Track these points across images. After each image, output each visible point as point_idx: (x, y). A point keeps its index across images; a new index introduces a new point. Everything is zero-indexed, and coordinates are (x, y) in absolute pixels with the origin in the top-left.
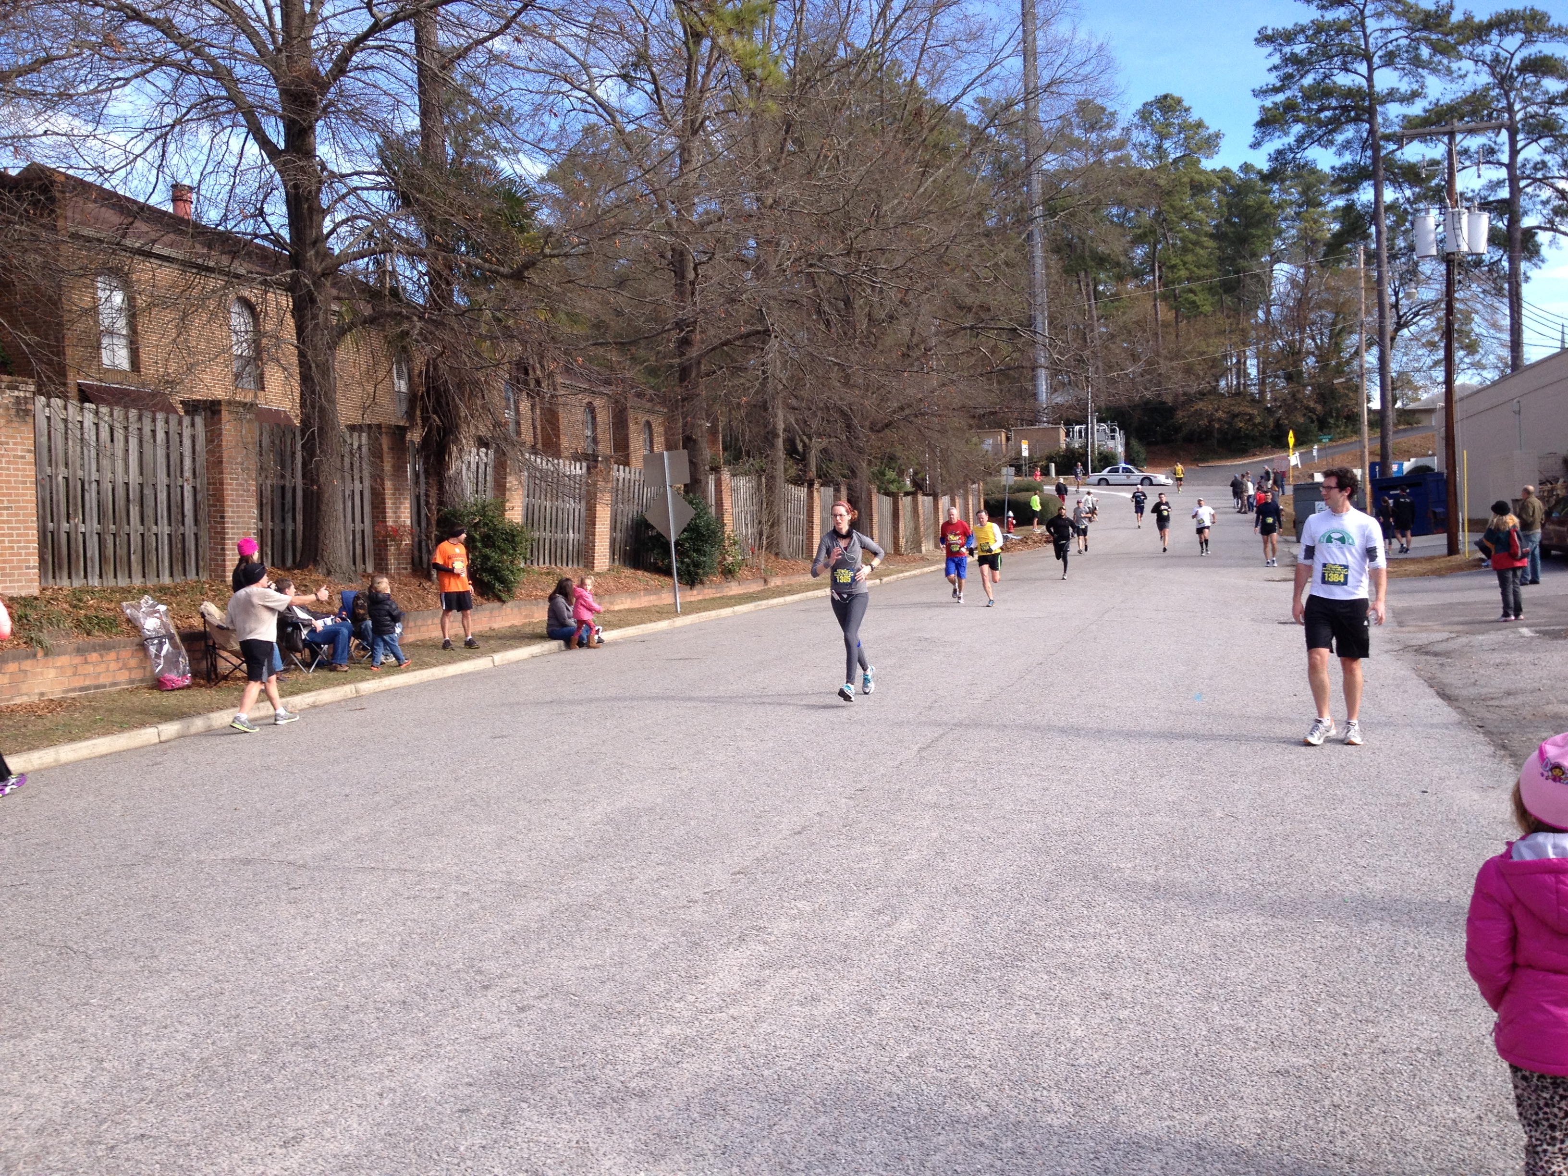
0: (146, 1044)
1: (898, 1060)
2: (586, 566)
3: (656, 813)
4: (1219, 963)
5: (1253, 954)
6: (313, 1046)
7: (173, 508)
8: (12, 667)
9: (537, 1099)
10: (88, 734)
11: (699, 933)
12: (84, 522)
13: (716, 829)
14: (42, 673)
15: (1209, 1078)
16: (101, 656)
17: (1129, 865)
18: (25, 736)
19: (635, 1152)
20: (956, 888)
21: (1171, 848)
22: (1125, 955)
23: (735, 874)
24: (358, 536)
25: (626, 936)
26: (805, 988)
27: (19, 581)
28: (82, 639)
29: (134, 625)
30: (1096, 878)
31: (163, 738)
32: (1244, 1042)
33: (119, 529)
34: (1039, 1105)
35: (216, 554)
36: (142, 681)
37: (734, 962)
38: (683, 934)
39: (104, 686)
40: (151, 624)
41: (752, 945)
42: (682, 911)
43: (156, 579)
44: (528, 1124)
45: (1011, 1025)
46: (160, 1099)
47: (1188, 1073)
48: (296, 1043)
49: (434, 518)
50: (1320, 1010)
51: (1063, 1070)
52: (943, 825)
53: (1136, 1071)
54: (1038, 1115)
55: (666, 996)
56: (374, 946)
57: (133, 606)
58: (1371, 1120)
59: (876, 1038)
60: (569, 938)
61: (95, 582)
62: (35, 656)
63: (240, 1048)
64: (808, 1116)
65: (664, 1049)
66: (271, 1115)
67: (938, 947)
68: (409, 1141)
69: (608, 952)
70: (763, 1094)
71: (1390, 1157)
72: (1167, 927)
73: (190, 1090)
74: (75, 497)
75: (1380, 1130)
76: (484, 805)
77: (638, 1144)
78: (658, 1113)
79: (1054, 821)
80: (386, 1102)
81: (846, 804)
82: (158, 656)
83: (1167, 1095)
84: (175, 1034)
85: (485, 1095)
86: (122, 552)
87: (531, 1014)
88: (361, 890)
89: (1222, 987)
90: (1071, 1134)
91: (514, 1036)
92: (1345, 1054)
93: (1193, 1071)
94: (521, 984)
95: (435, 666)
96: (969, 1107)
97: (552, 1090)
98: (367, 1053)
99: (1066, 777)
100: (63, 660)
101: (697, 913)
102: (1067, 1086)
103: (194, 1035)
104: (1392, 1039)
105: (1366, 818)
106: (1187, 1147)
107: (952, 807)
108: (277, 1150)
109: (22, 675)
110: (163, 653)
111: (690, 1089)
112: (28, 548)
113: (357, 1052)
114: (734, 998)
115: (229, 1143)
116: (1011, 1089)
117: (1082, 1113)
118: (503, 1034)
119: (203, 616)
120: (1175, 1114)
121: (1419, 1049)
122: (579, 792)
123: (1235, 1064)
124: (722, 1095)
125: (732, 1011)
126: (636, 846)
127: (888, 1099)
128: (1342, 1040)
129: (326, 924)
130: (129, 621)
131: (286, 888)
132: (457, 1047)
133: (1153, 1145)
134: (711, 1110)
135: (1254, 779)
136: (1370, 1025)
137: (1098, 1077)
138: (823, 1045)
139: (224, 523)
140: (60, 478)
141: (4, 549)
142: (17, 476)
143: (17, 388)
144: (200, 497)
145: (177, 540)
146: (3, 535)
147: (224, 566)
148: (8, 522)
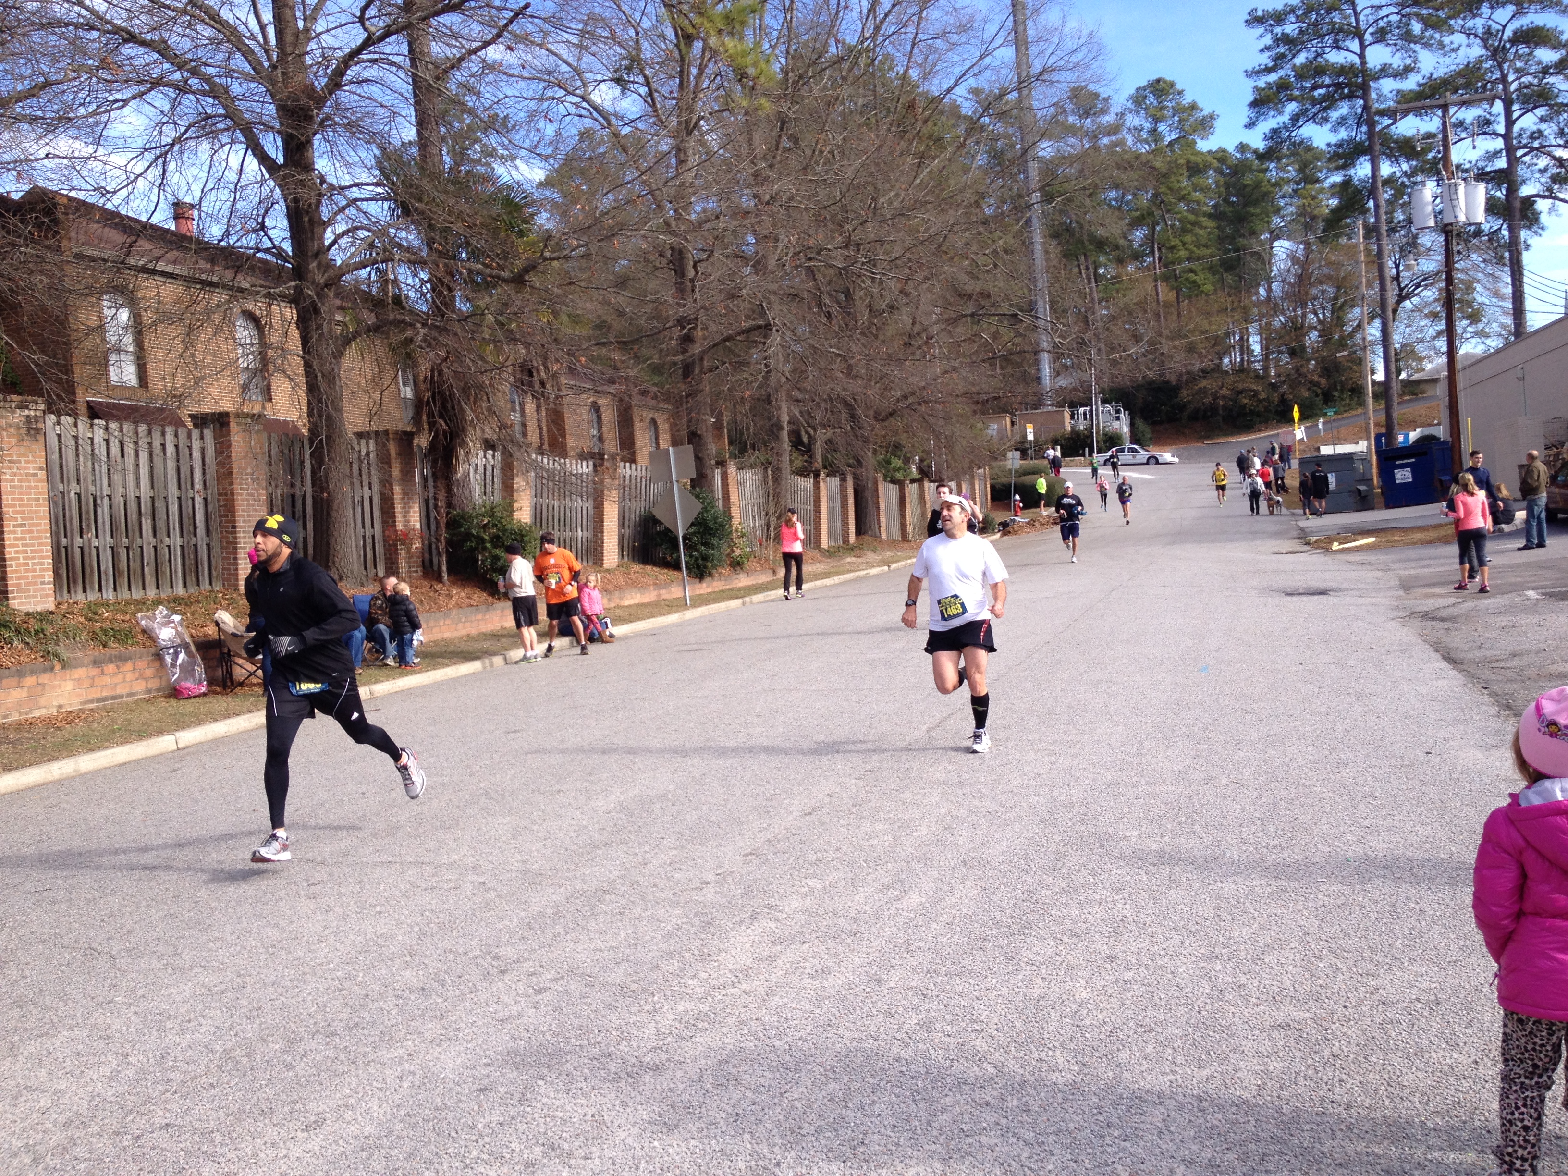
0: (171, 1038)
1: (907, 1026)
2: (595, 564)
3: (668, 800)
4: (1222, 924)
5: (1256, 913)
6: (334, 1034)
7: (185, 520)
8: (30, 681)
9: (554, 1076)
10: (107, 744)
11: (712, 913)
12: (97, 537)
13: (728, 813)
14: (60, 686)
15: (1211, 1033)
16: (118, 667)
17: (1135, 833)
18: (44, 746)
19: (649, 1122)
20: (964, 862)
21: (1176, 816)
22: (1130, 919)
23: (747, 855)
24: (369, 541)
25: (640, 919)
26: (816, 961)
27: (35, 597)
28: (99, 652)
29: (149, 636)
30: (1102, 847)
31: (180, 746)
32: (1246, 999)
33: (132, 542)
34: (1044, 1064)
35: (229, 564)
36: (158, 690)
37: (746, 939)
38: (696, 915)
39: (122, 697)
40: (166, 634)
41: (764, 923)
42: (695, 893)
43: (170, 590)
44: (545, 1100)
45: (1017, 990)
46: (185, 1089)
47: (1190, 1030)
48: (318, 1032)
49: (443, 521)
50: (1322, 965)
51: (1068, 1031)
52: (952, 801)
53: (1140, 1030)
54: (1043, 1074)
55: (679, 974)
56: (392, 936)
57: (148, 617)
58: (1370, 1068)
59: (886, 1007)
60: (584, 922)
61: (109, 594)
62: (52, 669)
63: (262, 1038)
64: (818, 1083)
65: (678, 1025)
66: (292, 1102)
67: (946, 918)
68: (428, 1121)
69: (623, 934)
70: (774, 1064)
71: (1387, 1103)
72: (1172, 891)
73: (214, 1081)
74: (88, 512)
75: (1378, 1077)
76: (500, 799)
77: (652, 1115)
78: (672, 1085)
79: (1061, 794)
80: (405, 1085)
81: (855, 784)
82: (173, 665)
83: (1170, 1051)
84: (198, 1028)
85: (503, 1075)
86: (135, 565)
87: (547, 996)
88: (379, 884)
89: (1225, 946)
90: (1075, 1091)
91: (531, 1017)
92: (1345, 1007)
93: (1196, 1027)
94: (538, 968)
95: (448, 666)
96: (976, 1068)
97: (569, 1067)
98: (387, 1039)
99: (1073, 751)
100: (80, 673)
101: (710, 894)
102: (1072, 1046)
103: (218, 1027)
104: (1392, 991)
105: (1370, 780)
106: (1189, 1099)
107: (961, 784)
108: (299, 1134)
109: (40, 688)
110: (179, 661)
111: (703, 1062)
112: (42, 564)
113: (377, 1039)
114: (746, 973)
115: (252, 1129)
116: (1017, 1051)
117: (1086, 1071)
118: (520, 1015)
119: (217, 624)
120: (1177, 1069)
121: (1418, 1000)
122: (592, 783)
123: (1236, 1020)
124: (735, 1066)
125: (744, 986)
126: (649, 832)
127: (896, 1064)
128: (1343, 993)
129: (346, 917)
130: (144, 631)
131: (305, 884)
132: (475, 1030)
133: (1156, 1099)
134: (724, 1081)
135: (1260, 746)
136: (1370, 978)
137: (1103, 1037)
138: (834, 1015)
139: (235, 532)
140: (72, 494)
141: (18, 565)
142: (30, 493)
143: (27, 407)
144: (210, 508)
145: (190, 551)
146: (17, 552)
147: (237, 575)
148: (23, 539)
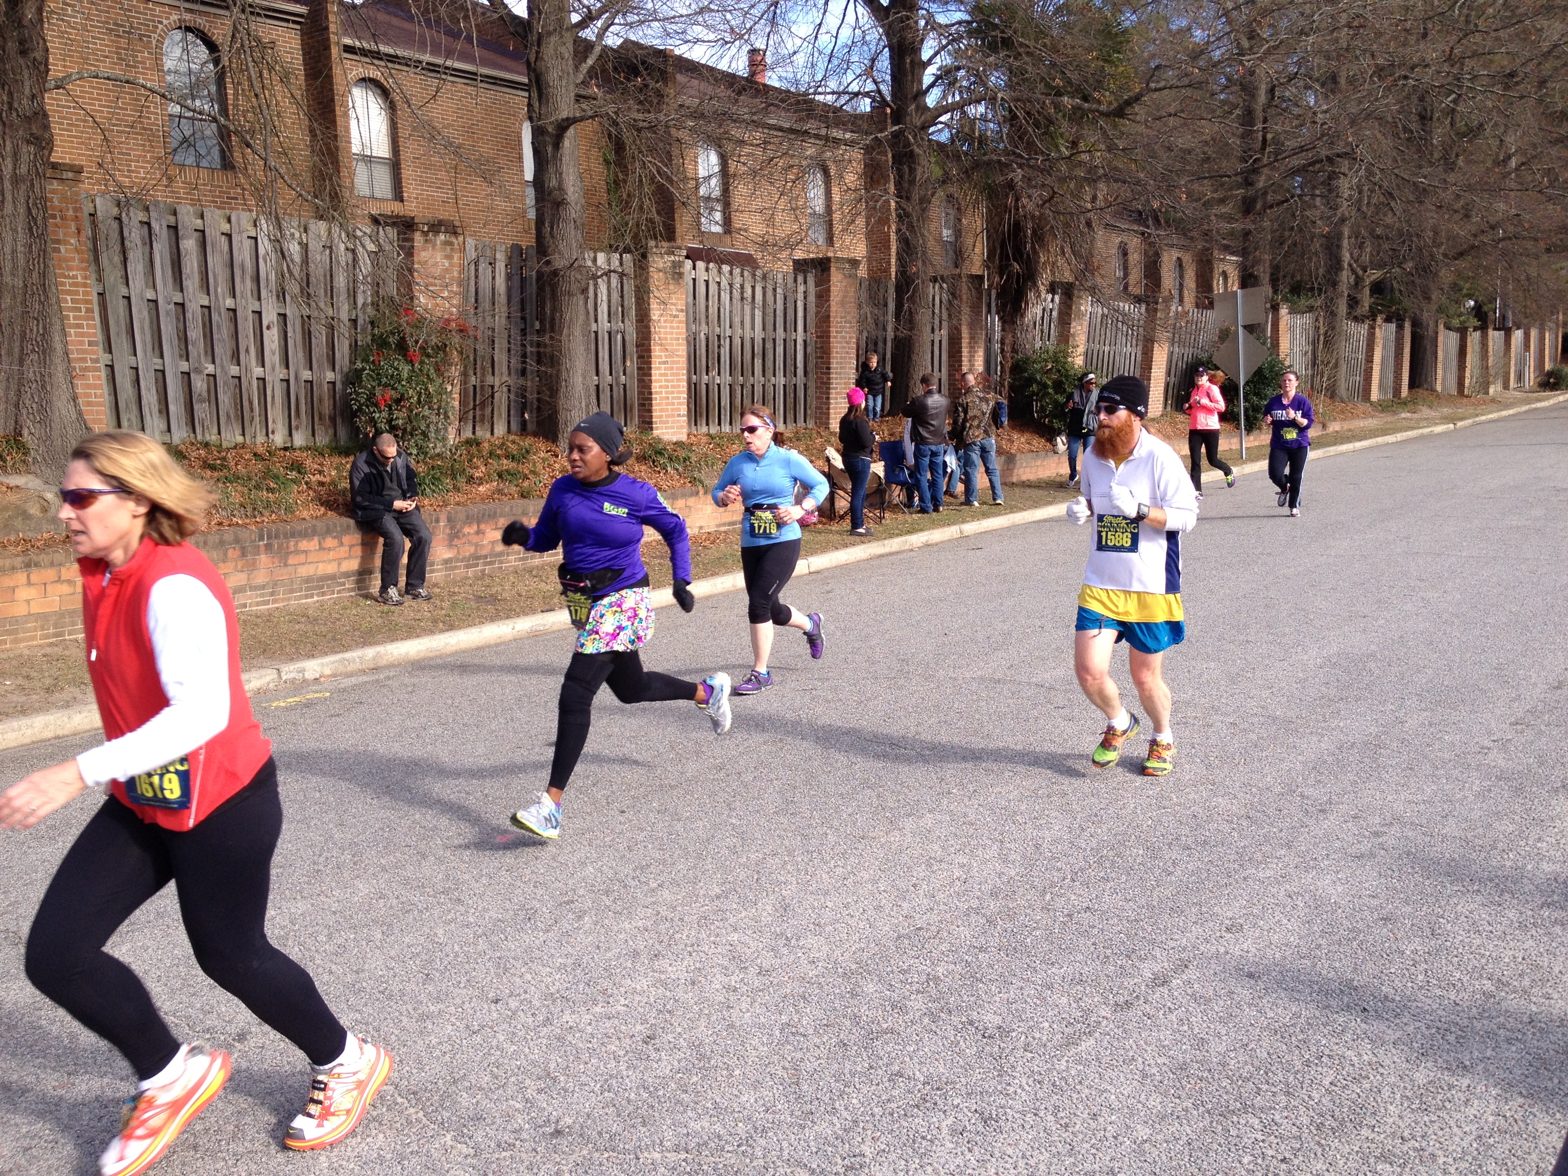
12: (719, 375)
14: (702, 509)
18: (703, 562)
31: (812, 570)
33: (746, 380)
35: (822, 403)
49: (1008, 366)
62: (697, 493)
74: (713, 353)
101: (1499, 760)
103: (1069, 827)
108: (1225, 934)
112: (679, 398)
113: (1237, 857)
115: (1174, 924)
126: (1382, 691)
139: (829, 374)
140: (702, 334)
141: (661, 399)
142: (672, 333)
143: (673, 253)
144: (809, 350)
145: (790, 390)
146: (661, 387)
147: (828, 414)
148: (665, 375)
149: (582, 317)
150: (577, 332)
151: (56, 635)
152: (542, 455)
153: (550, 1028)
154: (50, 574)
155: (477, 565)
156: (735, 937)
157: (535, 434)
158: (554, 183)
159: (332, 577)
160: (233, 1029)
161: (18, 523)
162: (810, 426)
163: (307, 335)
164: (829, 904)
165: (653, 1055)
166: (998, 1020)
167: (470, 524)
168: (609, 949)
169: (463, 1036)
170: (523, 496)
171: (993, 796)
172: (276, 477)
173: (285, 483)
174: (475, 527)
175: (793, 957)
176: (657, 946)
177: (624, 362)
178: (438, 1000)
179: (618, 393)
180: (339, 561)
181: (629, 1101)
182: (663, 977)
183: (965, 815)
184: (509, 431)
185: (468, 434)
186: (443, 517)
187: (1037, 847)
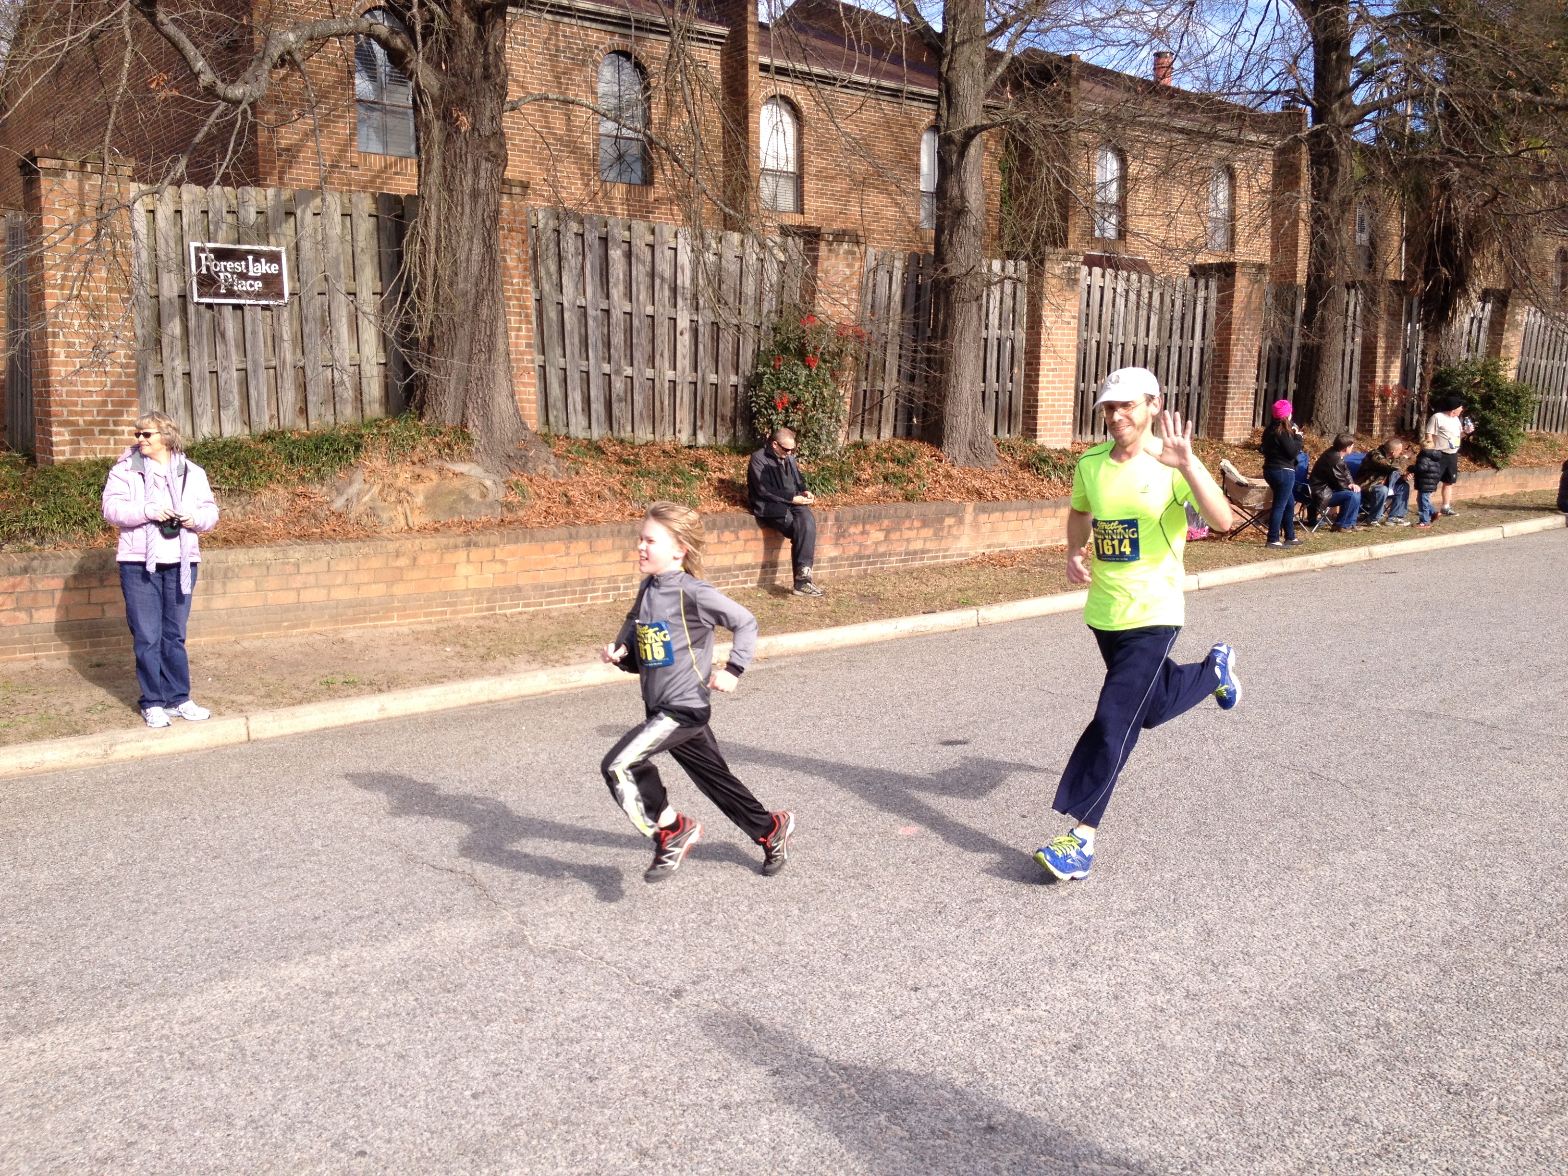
24: (1345, 396)
27: (1056, 435)
31: (1202, 586)
35: (1216, 414)
49: (1429, 378)
74: (1104, 359)
112: (1067, 406)
119: (1222, 472)
139: (1227, 383)
140: (1093, 341)
141: (1047, 406)
142: (1063, 340)
143: (1069, 259)
144: (1206, 358)
145: (1183, 400)
146: (1047, 394)
147: (1223, 425)
148: (1053, 382)
149: (975, 323)
150: (968, 337)
151: (488, 609)
152: (927, 459)
153: (972, 1023)
154: (486, 553)
155: (860, 564)
156: (1156, 956)
157: (921, 440)
158: (955, 192)
159: (728, 569)
160: (670, 985)
161: (461, 506)
162: (1202, 437)
163: (716, 340)
164: (1258, 934)
165: (1082, 1065)
166: (1463, 1077)
167: (856, 524)
168: (1023, 952)
169: (887, 1019)
170: (907, 499)
171: (1435, 837)
172: (682, 473)
173: (690, 480)
174: (860, 528)
175: (1222, 985)
176: (1073, 955)
177: (1012, 369)
178: (858, 980)
179: (1004, 399)
180: (735, 554)
181: (1061, 1108)
182: (1083, 987)
183: (1404, 856)
184: (895, 435)
185: (856, 437)
186: (831, 516)
187: (1493, 897)
